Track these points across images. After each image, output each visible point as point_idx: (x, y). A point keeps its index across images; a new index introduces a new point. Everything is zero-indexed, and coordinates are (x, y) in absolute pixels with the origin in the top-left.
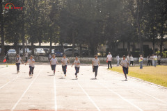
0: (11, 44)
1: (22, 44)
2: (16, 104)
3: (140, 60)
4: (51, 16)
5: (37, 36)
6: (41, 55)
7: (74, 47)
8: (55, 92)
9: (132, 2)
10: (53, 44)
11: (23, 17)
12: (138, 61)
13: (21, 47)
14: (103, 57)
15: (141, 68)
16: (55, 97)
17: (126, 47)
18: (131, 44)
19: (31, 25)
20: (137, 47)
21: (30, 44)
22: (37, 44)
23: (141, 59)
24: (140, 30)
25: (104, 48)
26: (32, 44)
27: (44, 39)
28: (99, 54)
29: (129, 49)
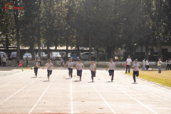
0: (27, 48)
1: (37, 48)
2: (32, 109)
3: (159, 65)
4: (68, 19)
5: (53, 40)
6: (57, 59)
7: (91, 50)
8: (72, 97)
9: (150, 5)
10: (69, 48)
11: (39, 20)
12: (156, 65)
13: (37, 51)
14: (120, 61)
15: (160, 72)
16: (72, 102)
17: (144, 50)
18: (150, 47)
19: (47, 28)
20: (155, 51)
21: (46, 48)
22: (53, 48)
23: (160, 63)
24: (158, 33)
25: (122, 51)
26: (48, 48)
27: (60, 43)
28: (116, 58)
29: (147, 53)
